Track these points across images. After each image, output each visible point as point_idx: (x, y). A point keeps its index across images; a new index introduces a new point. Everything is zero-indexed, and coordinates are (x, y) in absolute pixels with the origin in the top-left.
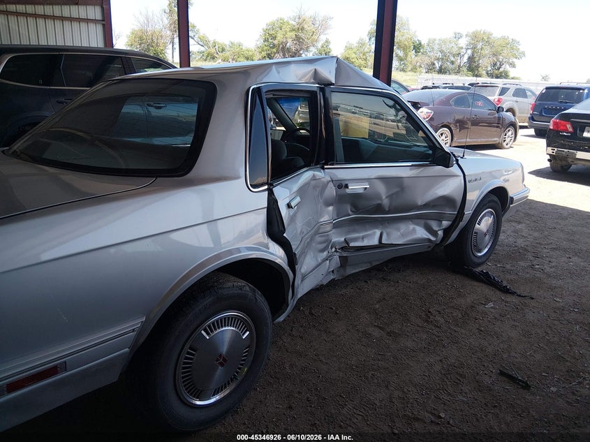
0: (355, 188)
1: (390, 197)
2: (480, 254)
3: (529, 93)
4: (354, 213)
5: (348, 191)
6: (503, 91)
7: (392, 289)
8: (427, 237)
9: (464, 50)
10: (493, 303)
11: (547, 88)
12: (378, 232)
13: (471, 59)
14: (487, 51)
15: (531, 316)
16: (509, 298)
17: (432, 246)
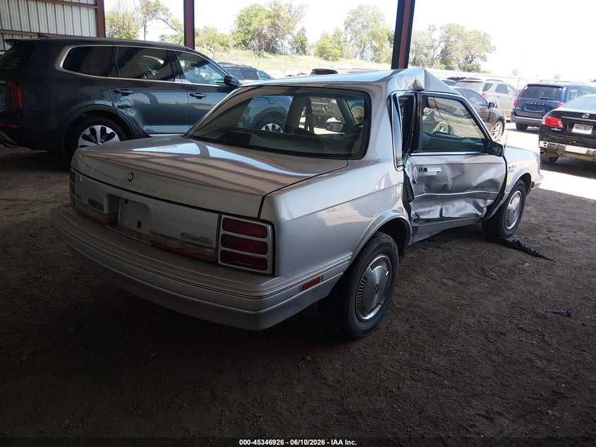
0: (432, 171)
1: (454, 179)
2: (509, 228)
3: (509, 88)
4: (427, 191)
5: (426, 174)
6: (487, 87)
7: (448, 254)
8: (474, 212)
9: (438, 44)
10: (529, 264)
11: (528, 85)
12: (439, 207)
13: (445, 53)
14: (460, 45)
15: (558, 272)
16: (539, 260)
17: (478, 219)
